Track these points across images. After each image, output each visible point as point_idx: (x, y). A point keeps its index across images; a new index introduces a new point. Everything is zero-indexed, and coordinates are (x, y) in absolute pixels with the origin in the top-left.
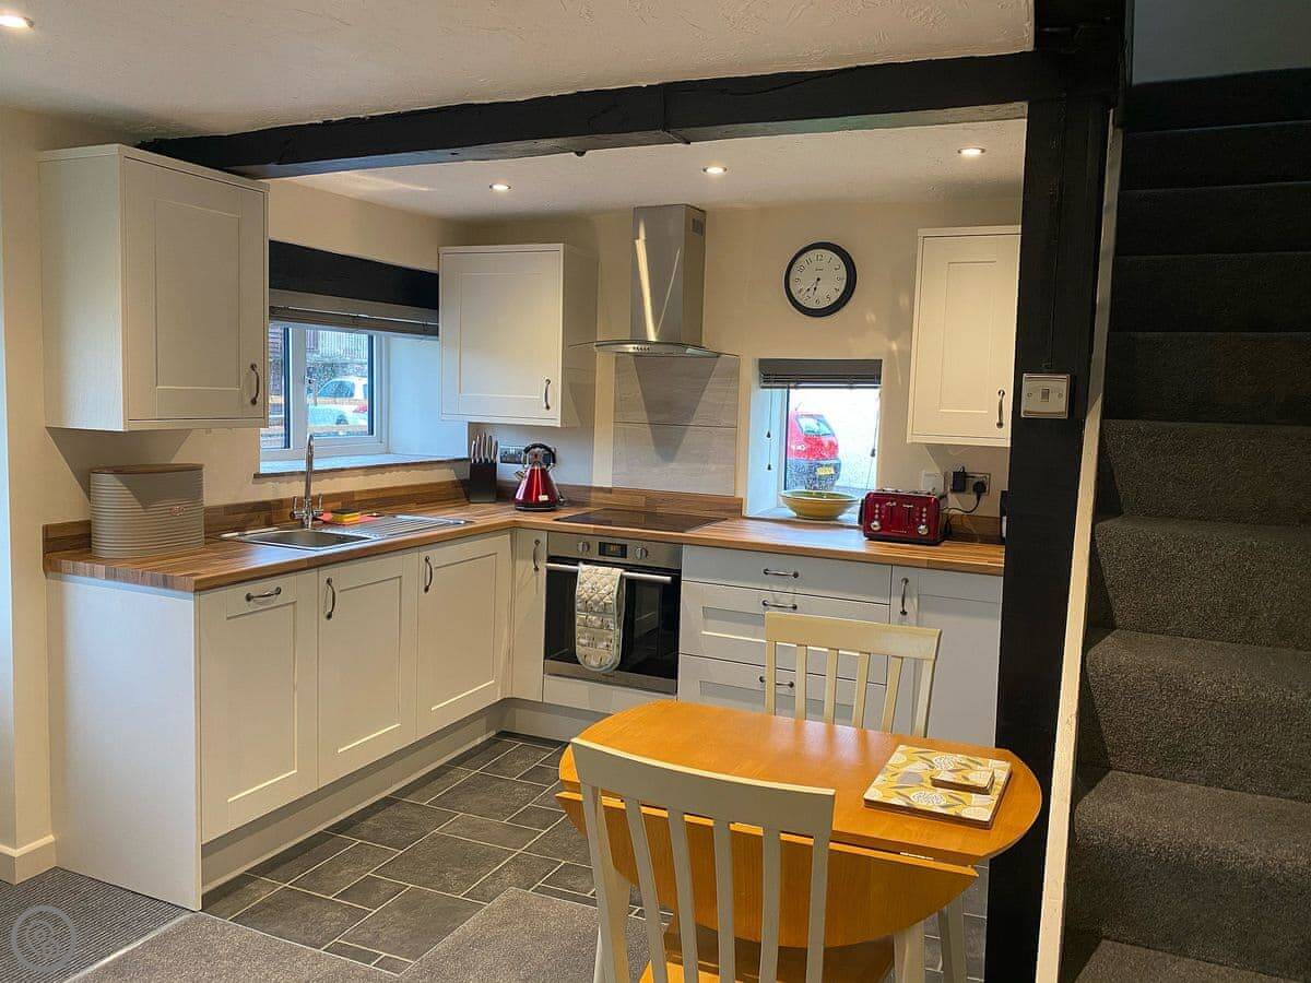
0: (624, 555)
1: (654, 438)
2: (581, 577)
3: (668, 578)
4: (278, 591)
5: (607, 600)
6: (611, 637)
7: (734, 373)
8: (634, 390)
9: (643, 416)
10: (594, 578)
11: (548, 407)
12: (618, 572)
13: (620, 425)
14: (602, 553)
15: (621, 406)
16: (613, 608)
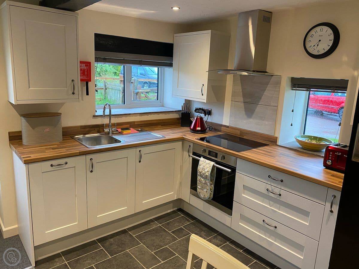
0: (216, 157)
1: (245, 108)
2: (200, 163)
3: (230, 170)
4: (66, 163)
5: (207, 174)
6: (208, 188)
7: (278, 83)
8: (239, 88)
9: (241, 99)
10: (204, 164)
11: (202, 95)
12: (213, 163)
13: (233, 102)
14: (209, 155)
15: (234, 94)
16: (209, 177)
